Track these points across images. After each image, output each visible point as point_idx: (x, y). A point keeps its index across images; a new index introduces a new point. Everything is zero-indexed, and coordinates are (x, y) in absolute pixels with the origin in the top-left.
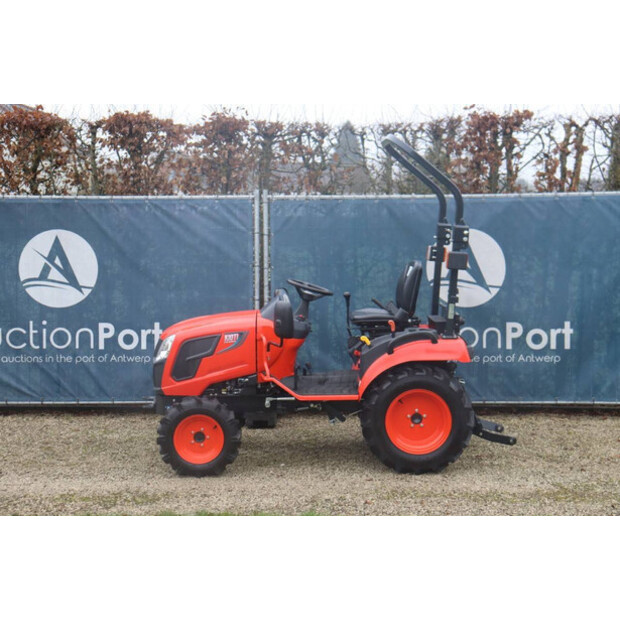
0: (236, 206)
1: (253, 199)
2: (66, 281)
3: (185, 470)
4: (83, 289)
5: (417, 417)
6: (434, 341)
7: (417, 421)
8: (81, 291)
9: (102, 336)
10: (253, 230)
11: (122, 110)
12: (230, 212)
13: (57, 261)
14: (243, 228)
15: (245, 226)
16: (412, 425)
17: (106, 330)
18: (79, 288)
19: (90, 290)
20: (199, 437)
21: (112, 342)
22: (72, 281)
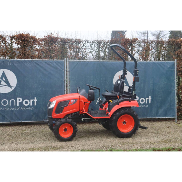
0: (59, 63)
1: (64, 61)
2: (6, 85)
3: (62, 140)
4: (12, 88)
5: (124, 122)
6: (130, 101)
7: (124, 123)
8: (11, 88)
9: (18, 102)
10: (64, 70)
11: (21, 33)
12: (57, 64)
13: (4, 79)
14: (61, 69)
15: (62, 69)
16: (123, 125)
17: (19, 100)
18: (11, 87)
19: (14, 88)
20: (65, 130)
21: (21, 104)
22: (9, 85)
